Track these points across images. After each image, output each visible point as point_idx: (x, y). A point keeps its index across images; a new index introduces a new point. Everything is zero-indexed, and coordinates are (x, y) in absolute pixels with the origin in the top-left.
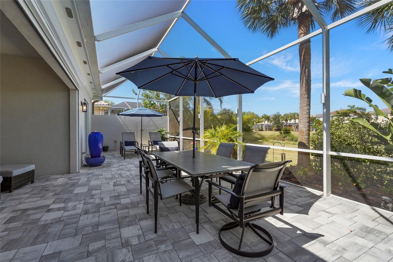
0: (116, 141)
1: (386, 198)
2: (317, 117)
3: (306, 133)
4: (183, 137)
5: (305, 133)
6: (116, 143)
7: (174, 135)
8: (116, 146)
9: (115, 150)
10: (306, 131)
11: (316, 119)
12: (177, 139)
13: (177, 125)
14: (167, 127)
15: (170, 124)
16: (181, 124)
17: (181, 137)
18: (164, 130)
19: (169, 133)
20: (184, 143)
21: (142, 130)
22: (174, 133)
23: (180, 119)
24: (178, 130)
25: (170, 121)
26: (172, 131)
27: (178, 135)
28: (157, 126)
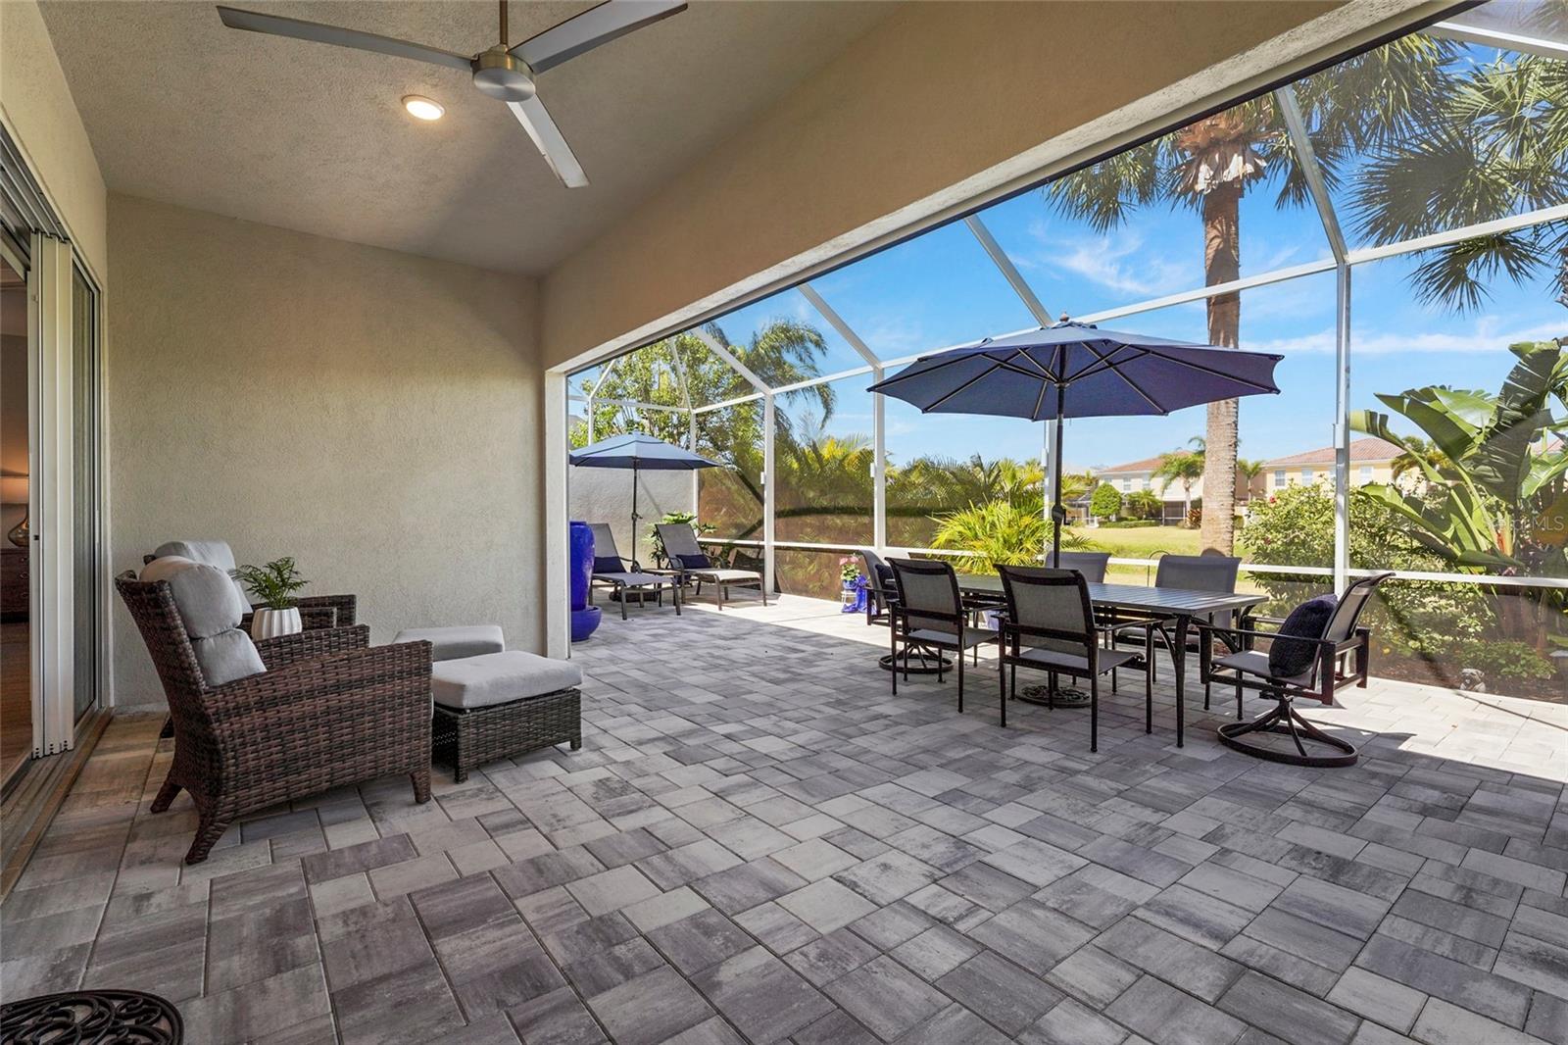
1: (1473, 671)
2: (1102, 477)
3: (1224, 526)
4: (775, 540)
5: (1222, 526)
7: (728, 537)
10: (1227, 519)
11: (1101, 483)
12: (740, 549)
13: (742, 501)
14: (691, 505)
15: (702, 494)
16: (769, 495)
17: (769, 542)
18: (690, 519)
19: (709, 528)
20: (778, 562)
21: (635, 516)
22: (726, 527)
23: (767, 478)
24: (745, 517)
25: (704, 485)
26: (712, 519)
27: (746, 535)
28: (657, 501)
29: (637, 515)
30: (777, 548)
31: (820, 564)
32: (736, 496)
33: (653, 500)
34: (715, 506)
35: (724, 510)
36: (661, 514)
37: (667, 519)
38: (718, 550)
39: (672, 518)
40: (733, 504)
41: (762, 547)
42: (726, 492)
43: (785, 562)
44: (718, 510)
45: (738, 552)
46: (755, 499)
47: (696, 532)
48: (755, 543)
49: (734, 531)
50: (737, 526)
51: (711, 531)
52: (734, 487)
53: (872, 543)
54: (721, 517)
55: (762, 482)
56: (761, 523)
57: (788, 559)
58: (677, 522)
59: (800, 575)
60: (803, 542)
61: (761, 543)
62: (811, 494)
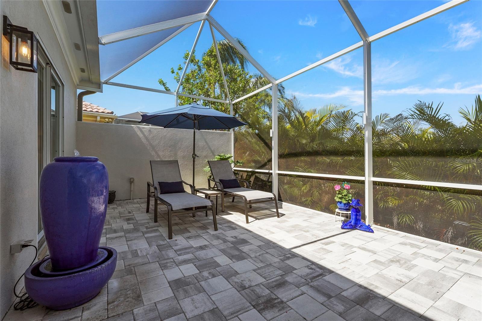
0: (132, 180)
6: (131, 184)
7: (251, 168)
8: (131, 191)
9: (130, 199)
12: (257, 174)
13: (258, 148)
14: (231, 151)
15: (236, 145)
16: (275, 144)
17: (275, 171)
18: (229, 157)
19: (240, 163)
20: (280, 182)
21: (194, 156)
22: (249, 162)
23: (274, 133)
24: (260, 156)
25: (237, 140)
26: (242, 158)
27: (261, 167)
28: (212, 149)
29: (196, 155)
30: (279, 174)
31: (312, 187)
32: (254, 145)
33: (210, 149)
34: (243, 151)
35: (248, 153)
36: (214, 156)
37: (217, 158)
38: (245, 175)
39: (219, 157)
40: (252, 150)
41: (271, 174)
42: (249, 143)
43: (284, 183)
44: (245, 153)
45: (256, 176)
46: (266, 147)
47: (233, 165)
48: (267, 171)
49: (253, 164)
50: (255, 162)
51: (241, 164)
52: (254, 140)
53: (364, 175)
54: (246, 156)
55: (271, 136)
56: (270, 160)
57: (286, 181)
58: (222, 159)
59: (296, 191)
60: (298, 172)
61: (271, 171)
62: (304, 141)
